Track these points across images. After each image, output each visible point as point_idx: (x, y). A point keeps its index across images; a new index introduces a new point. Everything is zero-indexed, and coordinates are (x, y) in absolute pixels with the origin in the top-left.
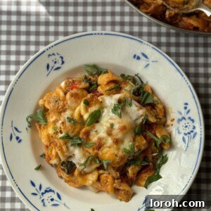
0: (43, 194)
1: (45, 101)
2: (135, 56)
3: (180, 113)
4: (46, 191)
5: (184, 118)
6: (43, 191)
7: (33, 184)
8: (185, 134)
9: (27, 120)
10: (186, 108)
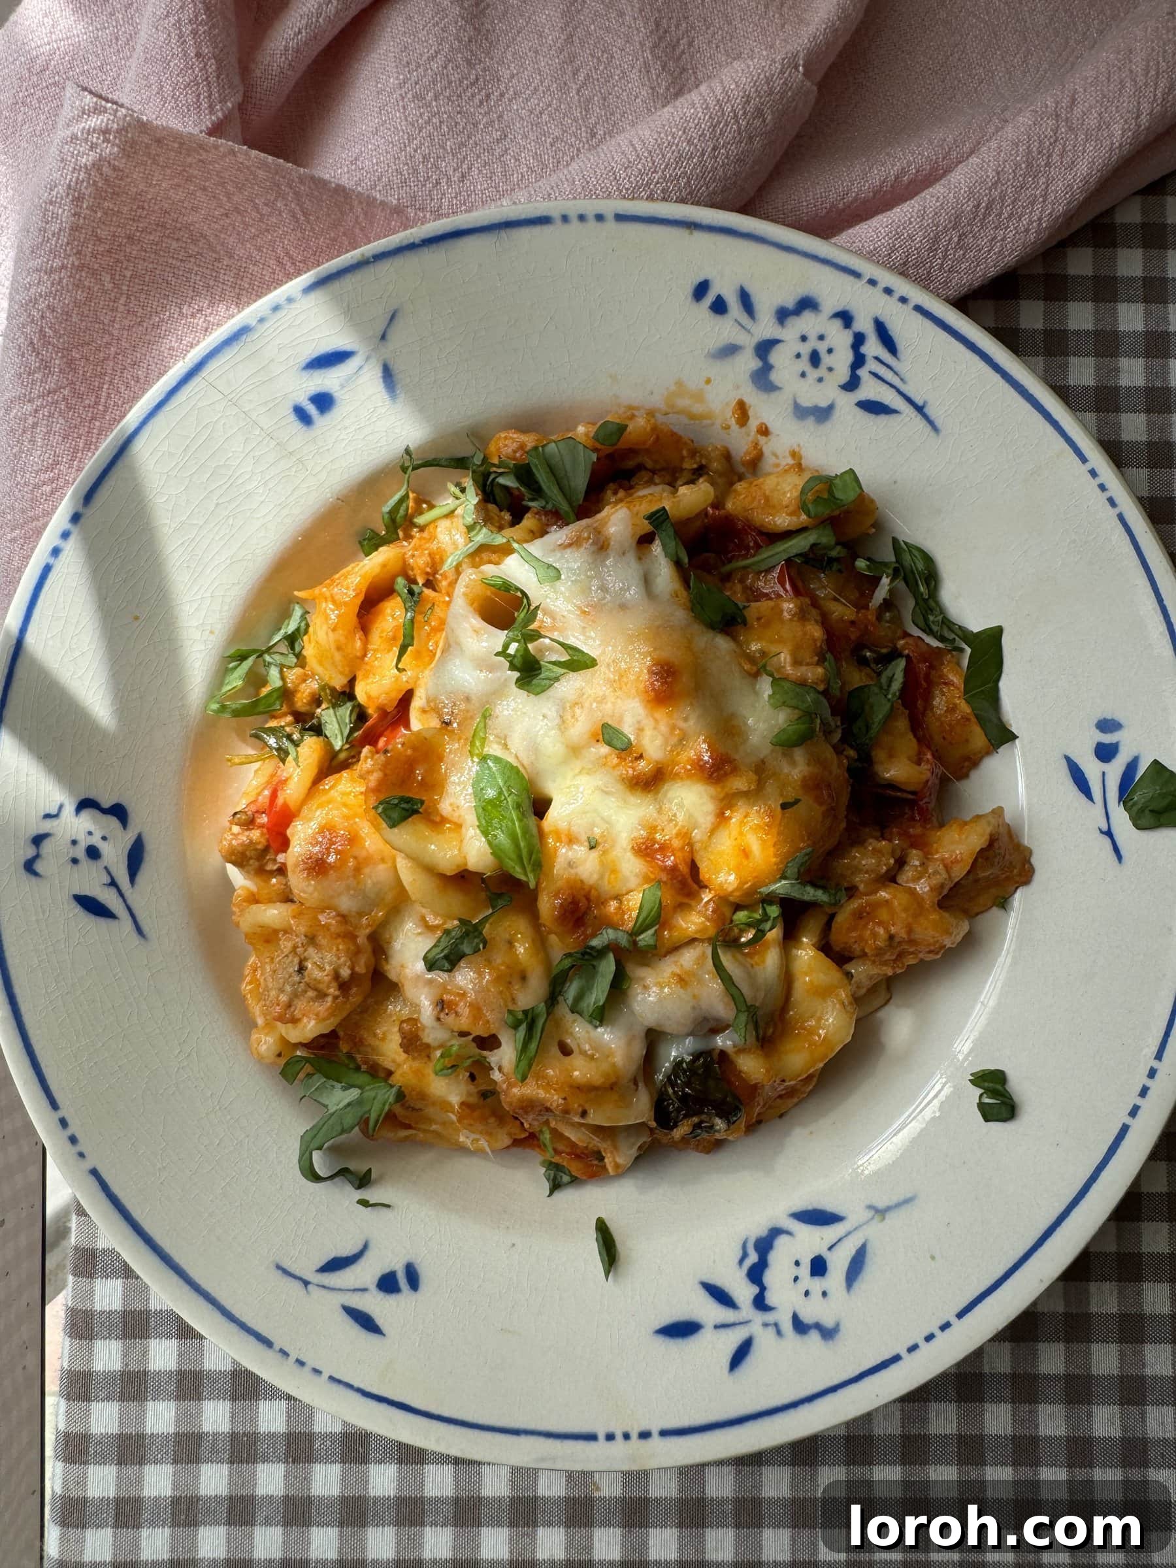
0: (760, 1303)
1: (269, 1025)
2: (302, 415)
3: (730, 351)
4: (756, 1274)
5: (765, 348)
6: (744, 1292)
7: (682, 1330)
8: (852, 384)
9: (316, 1178)
10: (719, 307)
